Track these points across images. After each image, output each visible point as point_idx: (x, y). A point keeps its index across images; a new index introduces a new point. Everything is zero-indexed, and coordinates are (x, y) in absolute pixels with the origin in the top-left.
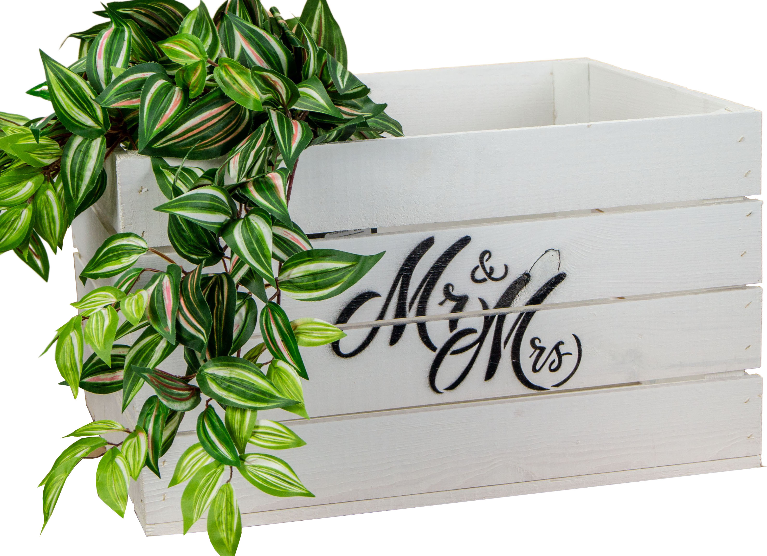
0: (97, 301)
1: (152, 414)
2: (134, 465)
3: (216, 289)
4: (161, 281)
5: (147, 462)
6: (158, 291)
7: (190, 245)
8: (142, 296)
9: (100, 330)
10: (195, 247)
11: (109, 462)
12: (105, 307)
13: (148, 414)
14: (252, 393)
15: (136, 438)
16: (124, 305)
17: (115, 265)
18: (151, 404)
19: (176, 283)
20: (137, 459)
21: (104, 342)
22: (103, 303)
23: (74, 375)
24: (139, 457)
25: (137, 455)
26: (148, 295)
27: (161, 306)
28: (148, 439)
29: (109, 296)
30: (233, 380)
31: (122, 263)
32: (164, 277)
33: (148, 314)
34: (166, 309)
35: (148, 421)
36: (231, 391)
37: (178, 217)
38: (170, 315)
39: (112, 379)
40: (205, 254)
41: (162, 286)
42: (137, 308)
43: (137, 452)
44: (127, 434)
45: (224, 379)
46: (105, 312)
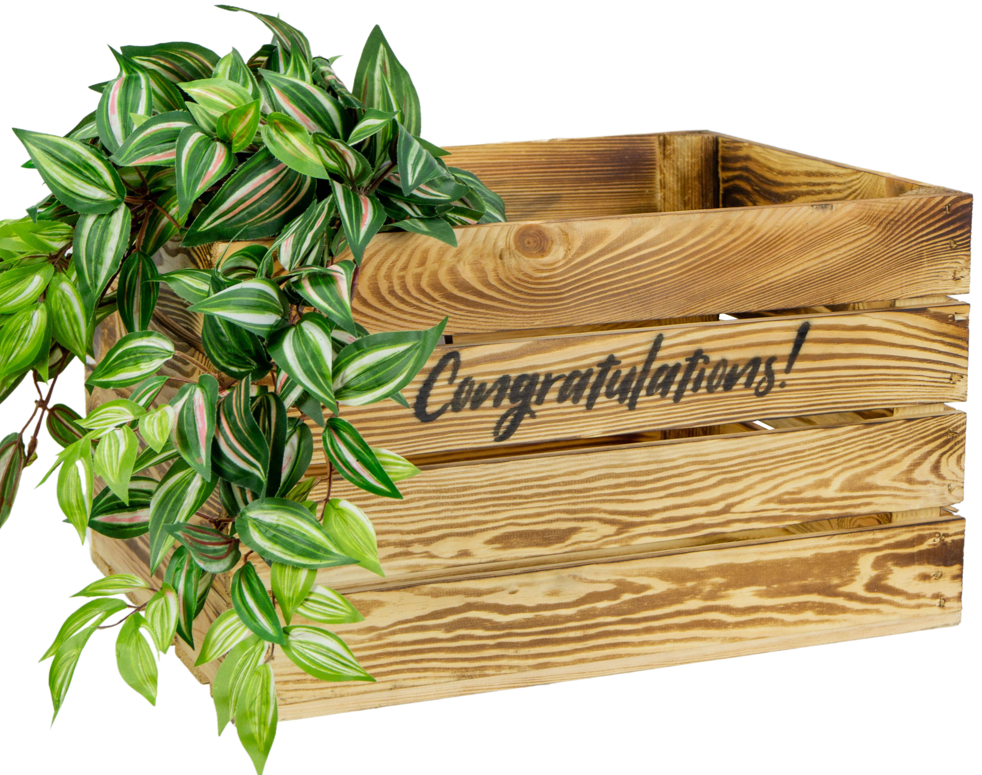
0: (109, 418)
1: (183, 568)
2: (162, 634)
3: (262, 413)
4: (191, 395)
5: (179, 630)
6: (189, 409)
7: (229, 354)
8: (167, 413)
9: (114, 457)
10: (237, 356)
11: (132, 633)
12: (121, 426)
13: (177, 569)
14: (303, 546)
15: (163, 599)
16: (143, 424)
17: (132, 371)
18: (181, 556)
19: (211, 400)
20: (166, 626)
21: (120, 473)
22: (116, 422)
23: (81, 514)
24: (168, 623)
25: (166, 620)
26: (175, 413)
27: (192, 428)
28: (179, 600)
29: (124, 412)
30: (281, 528)
31: (140, 369)
32: (195, 390)
33: (175, 439)
34: (199, 434)
35: (177, 578)
36: (276, 543)
37: (216, 317)
38: (204, 443)
39: (131, 520)
40: (248, 366)
41: (193, 403)
42: (160, 429)
43: (166, 617)
44: (152, 593)
45: (270, 526)
46: (119, 432)
